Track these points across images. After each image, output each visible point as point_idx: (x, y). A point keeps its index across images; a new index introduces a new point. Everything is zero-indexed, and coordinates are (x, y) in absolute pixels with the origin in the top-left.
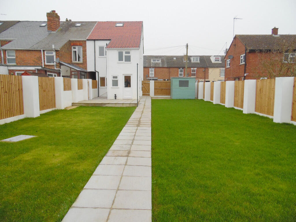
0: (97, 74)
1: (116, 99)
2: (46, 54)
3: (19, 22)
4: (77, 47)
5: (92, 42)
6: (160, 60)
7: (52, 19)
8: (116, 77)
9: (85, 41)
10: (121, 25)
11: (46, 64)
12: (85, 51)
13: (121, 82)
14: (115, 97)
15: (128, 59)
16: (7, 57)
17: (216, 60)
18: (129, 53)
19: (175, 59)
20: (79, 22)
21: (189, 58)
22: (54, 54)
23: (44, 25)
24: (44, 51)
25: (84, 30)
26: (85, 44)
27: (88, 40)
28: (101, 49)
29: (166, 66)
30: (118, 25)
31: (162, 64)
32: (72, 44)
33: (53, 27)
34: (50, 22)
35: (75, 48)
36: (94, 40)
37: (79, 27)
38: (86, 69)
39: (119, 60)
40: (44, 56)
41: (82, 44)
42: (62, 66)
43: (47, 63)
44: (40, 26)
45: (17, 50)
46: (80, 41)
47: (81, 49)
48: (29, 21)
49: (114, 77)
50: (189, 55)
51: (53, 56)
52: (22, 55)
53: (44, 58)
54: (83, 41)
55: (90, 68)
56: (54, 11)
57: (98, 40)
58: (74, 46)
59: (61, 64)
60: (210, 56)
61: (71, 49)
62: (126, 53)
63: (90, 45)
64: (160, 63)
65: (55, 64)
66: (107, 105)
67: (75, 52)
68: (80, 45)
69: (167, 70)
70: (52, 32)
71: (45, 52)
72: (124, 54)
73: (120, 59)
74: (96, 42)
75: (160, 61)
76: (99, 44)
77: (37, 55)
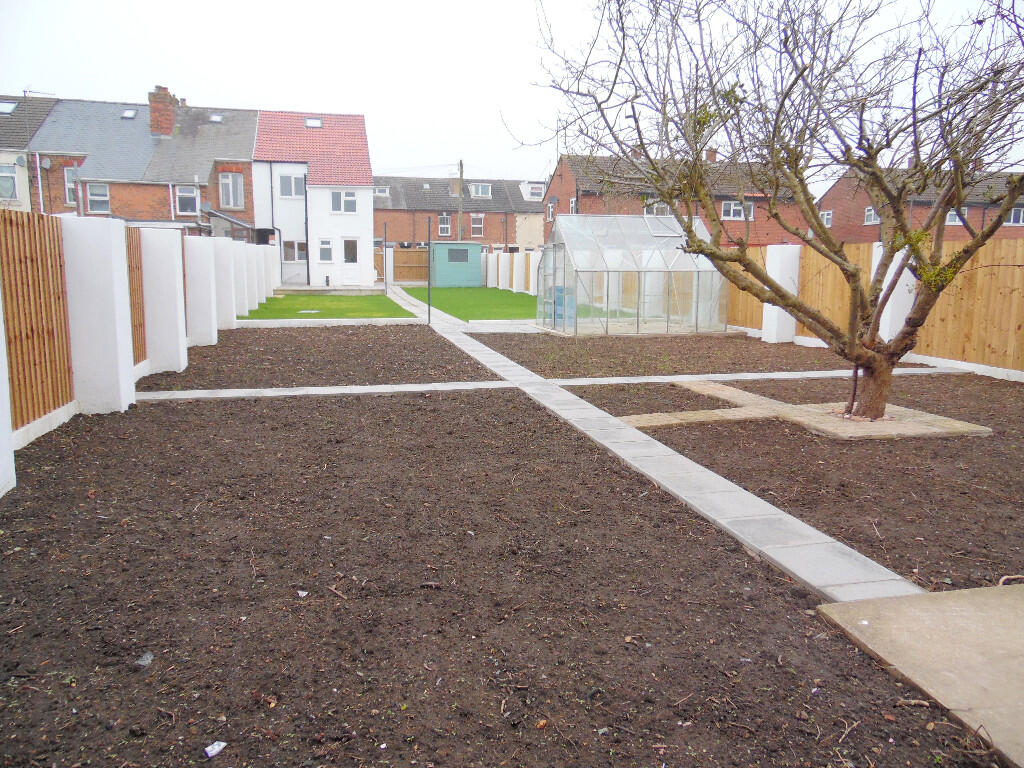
0: (277, 232)
1: (328, 285)
2: (178, 193)
3: (58, 101)
4: (230, 175)
5: (266, 167)
6: (388, 191)
7: (161, 106)
8: (328, 243)
9: (250, 164)
10: (317, 123)
11: (179, 213)
12: (248, 185)
13: (338, 252)
14: (327, 281)
15: (351, 207)
16: (89, 197)
17: (533, 194)
18: (352, 195)
19: (427, 186)
20: (216, 111)
21: (464, 185)
22: (197, 194)
23: (129, 114)
24: (174, 186)
25: (235, 134)
26: (250, 169)
27: (255, 161)
28: (285, 181)
29: (404, 206)
30: (311, 123)
31: (392, 200)
32: (220, 168)
33: (165, 126)
34: (157, 114)
35: (224, 177)
36: (271, 162)
37: (219, 126)
38: (253, 222)
39: (334, 209)
40: (174, 198)
41: (243, 169)
42: (212, 219)
43: (181, 210)
44: (123, 118)
45: (112, 184)
46: (237, 163)
47: (241, 179)
48: (83, 101)
49: (323, 243)
50: (466, 176)
51: (194, 199)
52: (125, 194)
53: (175, 202)
54: (243, 163)
55: (262, 222)
56: (166, 89)
57: (278, 162)
58: (225, 174)
59: (210, 214)
60: (518, 183)
61: (218, 180)
62: (347, 195)
63: (259, 172)
64: (387, 198)
65: (198, 213)
66: (333, 293)
67: (227, 185)
68: (239, 171)
69: (405, 216)
70: (162, 137)
71: (177, 188)
72: (343, 198)
73: (336, 206)
74: (274, 166)
75: (387, 194)
76: (280, 170)
77: (159, 193)
